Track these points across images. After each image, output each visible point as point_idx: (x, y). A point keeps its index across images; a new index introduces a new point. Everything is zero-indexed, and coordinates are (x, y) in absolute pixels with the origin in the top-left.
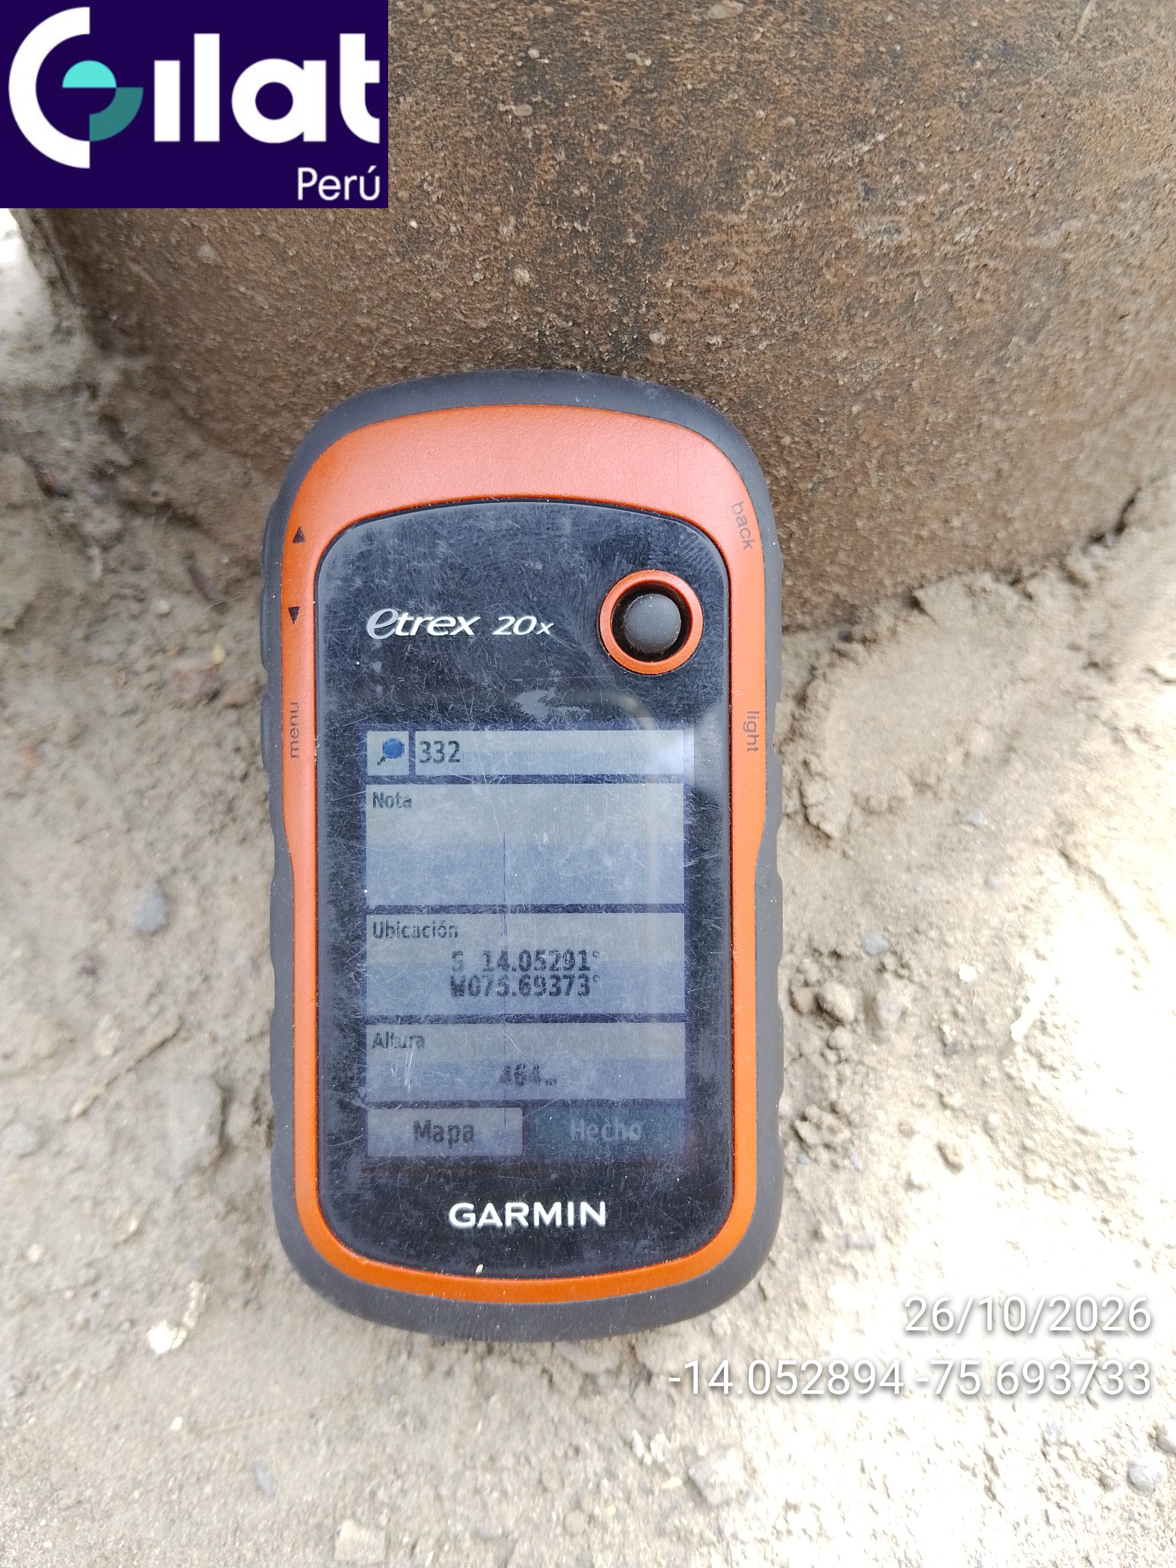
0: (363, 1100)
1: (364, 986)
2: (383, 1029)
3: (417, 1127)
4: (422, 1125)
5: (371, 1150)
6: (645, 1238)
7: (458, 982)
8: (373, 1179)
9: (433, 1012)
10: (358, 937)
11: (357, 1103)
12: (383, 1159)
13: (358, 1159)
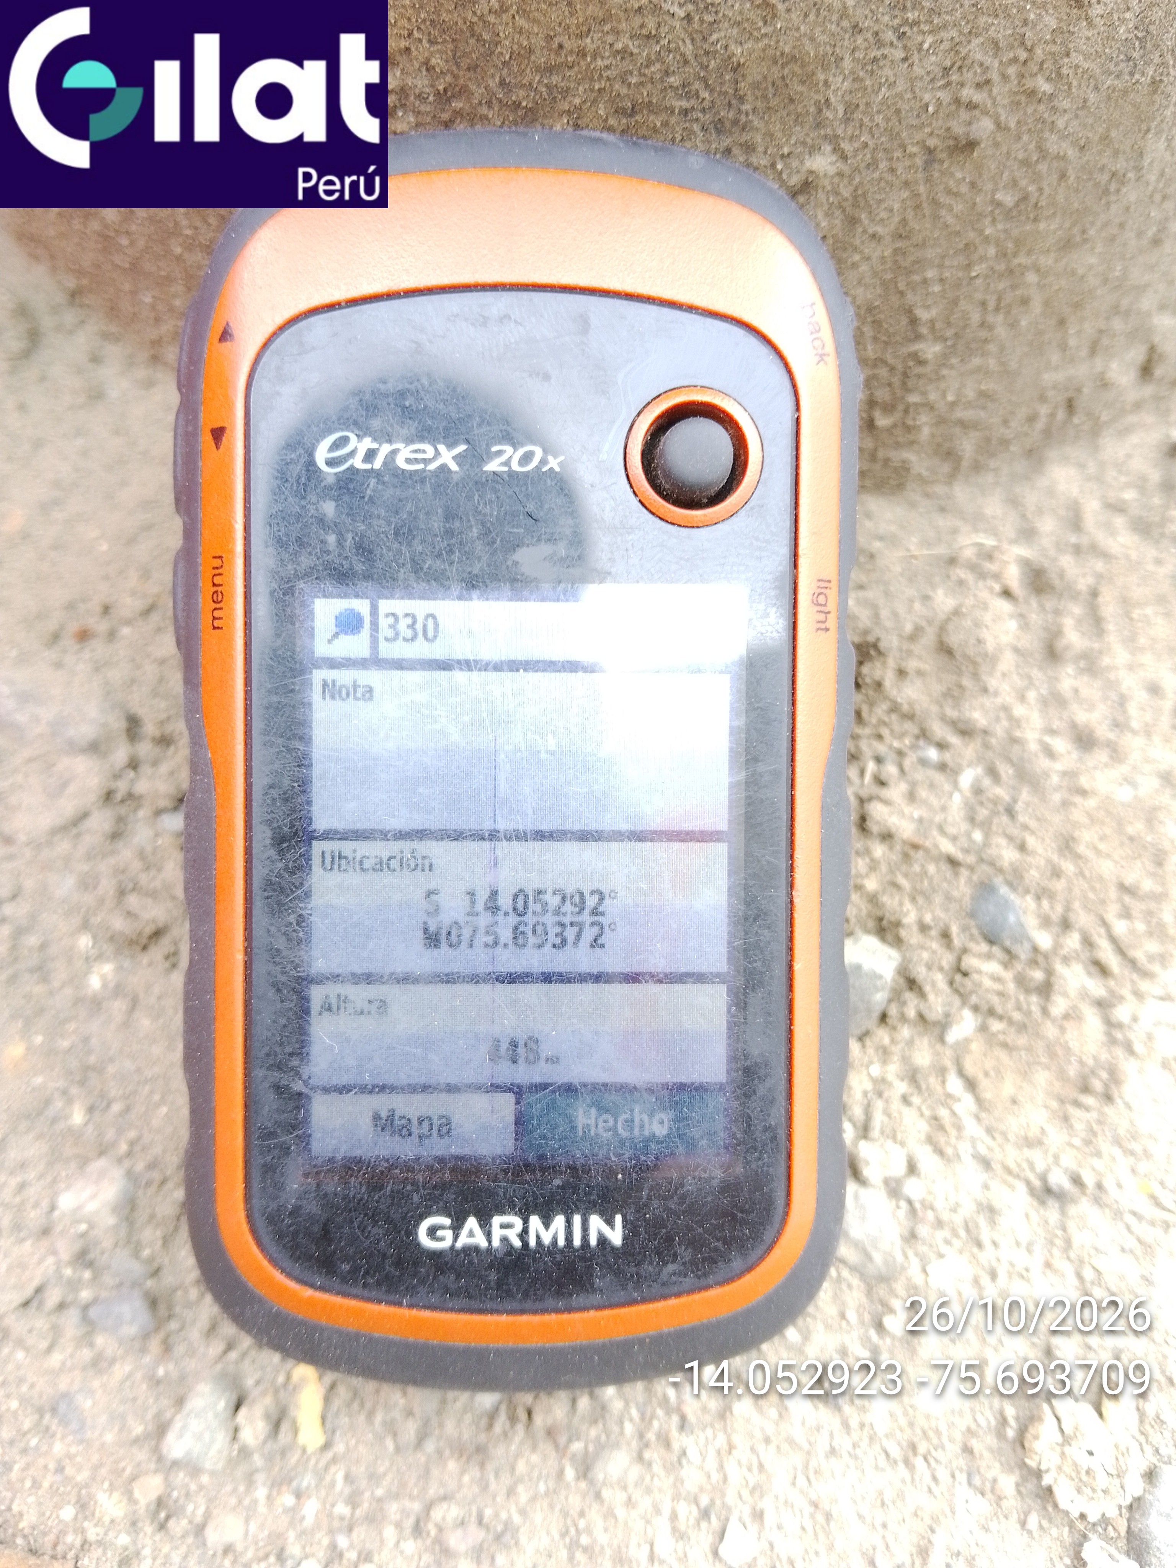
0: (306, 1083)
1: (309, 934)
2: (331, 990)
3: (376, 1117)
4: (384, 1115)
5: (316, 1147)
6: (673, 1262)
7: (432, 928)
8: (318, 1185)
9: (400, 969)
10: (300, 868)
11: (298, 1086)
12: (331, 1160)
13: (300, 1160)
